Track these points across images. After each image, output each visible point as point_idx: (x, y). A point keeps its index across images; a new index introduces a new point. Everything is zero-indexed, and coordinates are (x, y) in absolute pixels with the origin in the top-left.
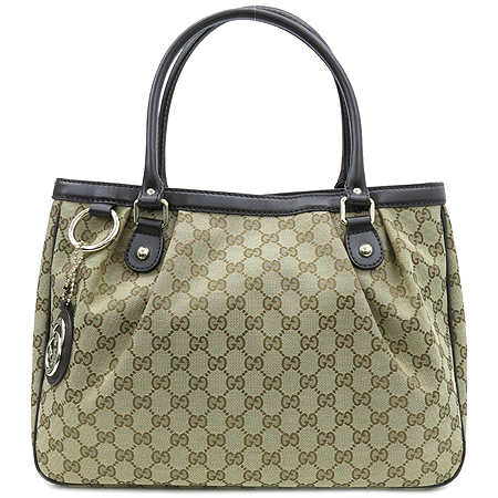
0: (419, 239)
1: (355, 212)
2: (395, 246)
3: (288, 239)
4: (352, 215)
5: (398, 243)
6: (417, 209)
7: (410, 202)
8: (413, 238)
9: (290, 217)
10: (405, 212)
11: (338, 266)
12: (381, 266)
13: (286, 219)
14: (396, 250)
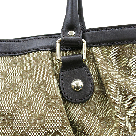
0: (128, 72)
1: (72, 50)
2: (104, 80)
3: (15, 75)
4: (69, 53)
5: (107, 78)
6: (125, 46)
7: (119, 41)
8: (122, 72)
9: (21, 57)
10: (114, 49)
11: (50, 102)
12: (92, 99)
13: (17, 58)
14: (105, 84)
